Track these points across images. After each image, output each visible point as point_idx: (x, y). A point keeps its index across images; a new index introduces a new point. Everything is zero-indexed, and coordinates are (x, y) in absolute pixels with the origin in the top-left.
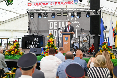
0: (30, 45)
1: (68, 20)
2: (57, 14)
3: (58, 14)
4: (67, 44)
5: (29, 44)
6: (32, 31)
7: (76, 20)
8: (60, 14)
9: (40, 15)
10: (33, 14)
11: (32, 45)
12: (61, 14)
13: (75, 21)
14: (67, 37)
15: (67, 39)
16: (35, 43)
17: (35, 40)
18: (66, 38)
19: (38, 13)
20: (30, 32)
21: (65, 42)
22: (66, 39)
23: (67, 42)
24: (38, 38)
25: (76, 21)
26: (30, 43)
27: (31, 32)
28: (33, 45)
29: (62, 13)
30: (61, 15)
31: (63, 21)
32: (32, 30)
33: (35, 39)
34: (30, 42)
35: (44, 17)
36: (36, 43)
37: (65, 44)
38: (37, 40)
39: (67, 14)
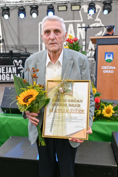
0: (6, 74)
1: (82, 21)
2: (58, 8)
3: (60, 8)
4: (112, 72)
5: (3, 72)
6: (8, 47)
7: (97, 19)
8: (64, 8)
9: (22, 10)
10: (8, 9)
11: (10, 74)
12: (67, 8)
13: (97, 22)
14: (112, 53)
15: (111, 58)
16: (15, 70)
17: (16, 64)
18: (109, 56)
19: (18, 8)
20: (4, 49)
21: (105, 67)
22: (107, 58)
23: (111, 68)
24: (21, 59)
25: (99, 22)
26: (5, 71)
27: (6, 49)
28: (12, 75)
29: (69, 6)
30: (66, 10)
31: (70, 23)
32: (7, 45)
33: (16, 61)
34: (5, 69)
35: (31, 14)
36: (17, 69)
37: (105, 72)
38: (20, 64)
39: (80, 7)
